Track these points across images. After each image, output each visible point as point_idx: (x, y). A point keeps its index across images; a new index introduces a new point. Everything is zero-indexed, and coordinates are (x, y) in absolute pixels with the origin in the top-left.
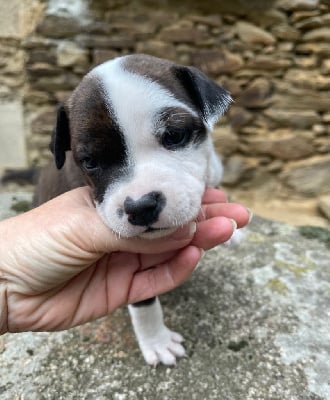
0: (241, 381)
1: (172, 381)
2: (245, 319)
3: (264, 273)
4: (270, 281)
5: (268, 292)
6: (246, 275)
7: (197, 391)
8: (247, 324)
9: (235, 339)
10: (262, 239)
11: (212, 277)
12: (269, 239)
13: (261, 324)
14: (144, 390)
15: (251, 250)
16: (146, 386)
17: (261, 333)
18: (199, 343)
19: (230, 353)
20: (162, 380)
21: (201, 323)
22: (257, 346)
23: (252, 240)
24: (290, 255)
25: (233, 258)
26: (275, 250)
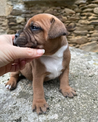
0: (95, 83)
1: (78, 84)
2: (91, 71)
3: (91, 62)
4: (94, 63)
5: (94, 65)
6: (87, 62)
7: (85, 85)
8: (92, 72)
9: (90, 75)
10: (87, 55)
11: (79, 64)
12: (89, 55)
13: (95, 72)
14: (72, 86)
15: (86, 58)
16: (72, 85)
17: (96, 73)
18: (82, 76)
19: (90, 77)
20: (75, 84)
21: (80, 72)
22: (96, 76)
23: (85, 56)
24: (96, 58)
25: (82, 60)
26: (92, 57)
